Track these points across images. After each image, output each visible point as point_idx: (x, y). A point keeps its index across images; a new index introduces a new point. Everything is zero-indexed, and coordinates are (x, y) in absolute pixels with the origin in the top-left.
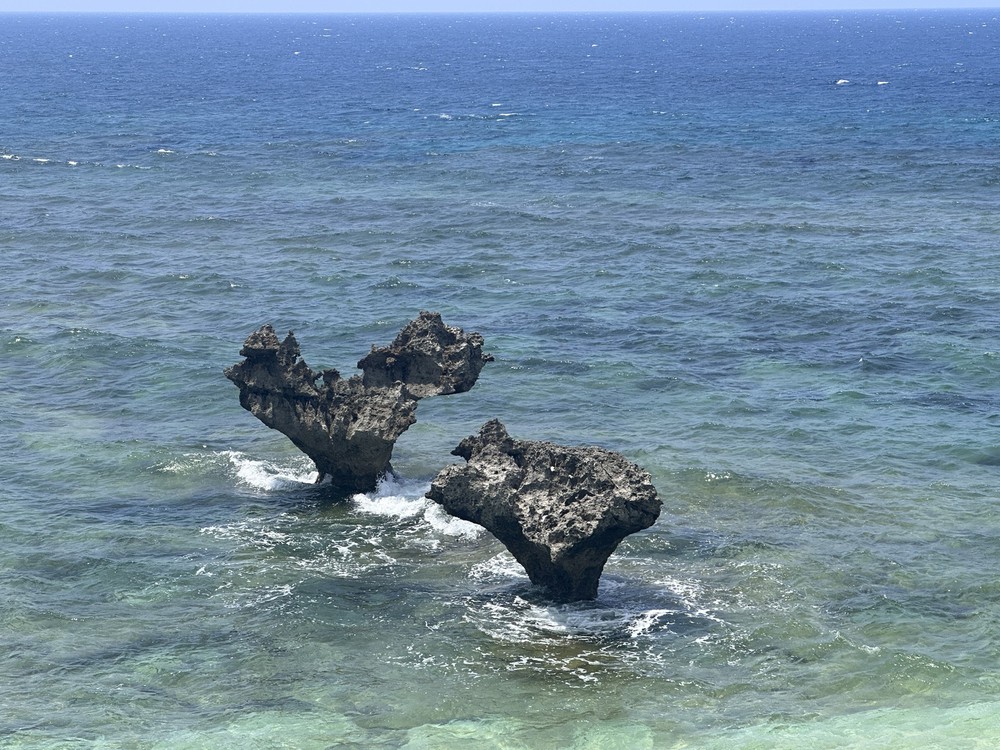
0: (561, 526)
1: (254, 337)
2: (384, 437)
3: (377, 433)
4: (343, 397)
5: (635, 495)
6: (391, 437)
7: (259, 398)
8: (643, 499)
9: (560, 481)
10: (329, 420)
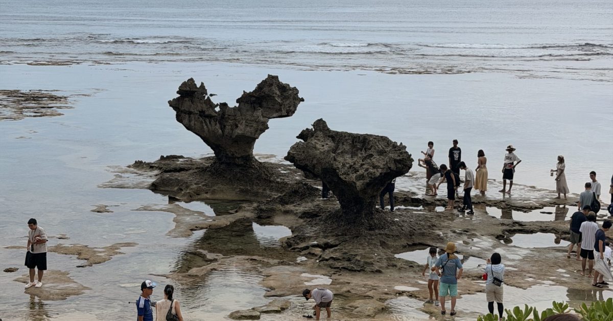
0: (361, 172)
1: (184, 84)
2: (253, 136)
3: (249, 134)
4: (230, 117)
5: (399, 156)
6: (257, 135)
7: (187, 115)
8: (403, 158)
9: (357, 150)
10: (223, 128)
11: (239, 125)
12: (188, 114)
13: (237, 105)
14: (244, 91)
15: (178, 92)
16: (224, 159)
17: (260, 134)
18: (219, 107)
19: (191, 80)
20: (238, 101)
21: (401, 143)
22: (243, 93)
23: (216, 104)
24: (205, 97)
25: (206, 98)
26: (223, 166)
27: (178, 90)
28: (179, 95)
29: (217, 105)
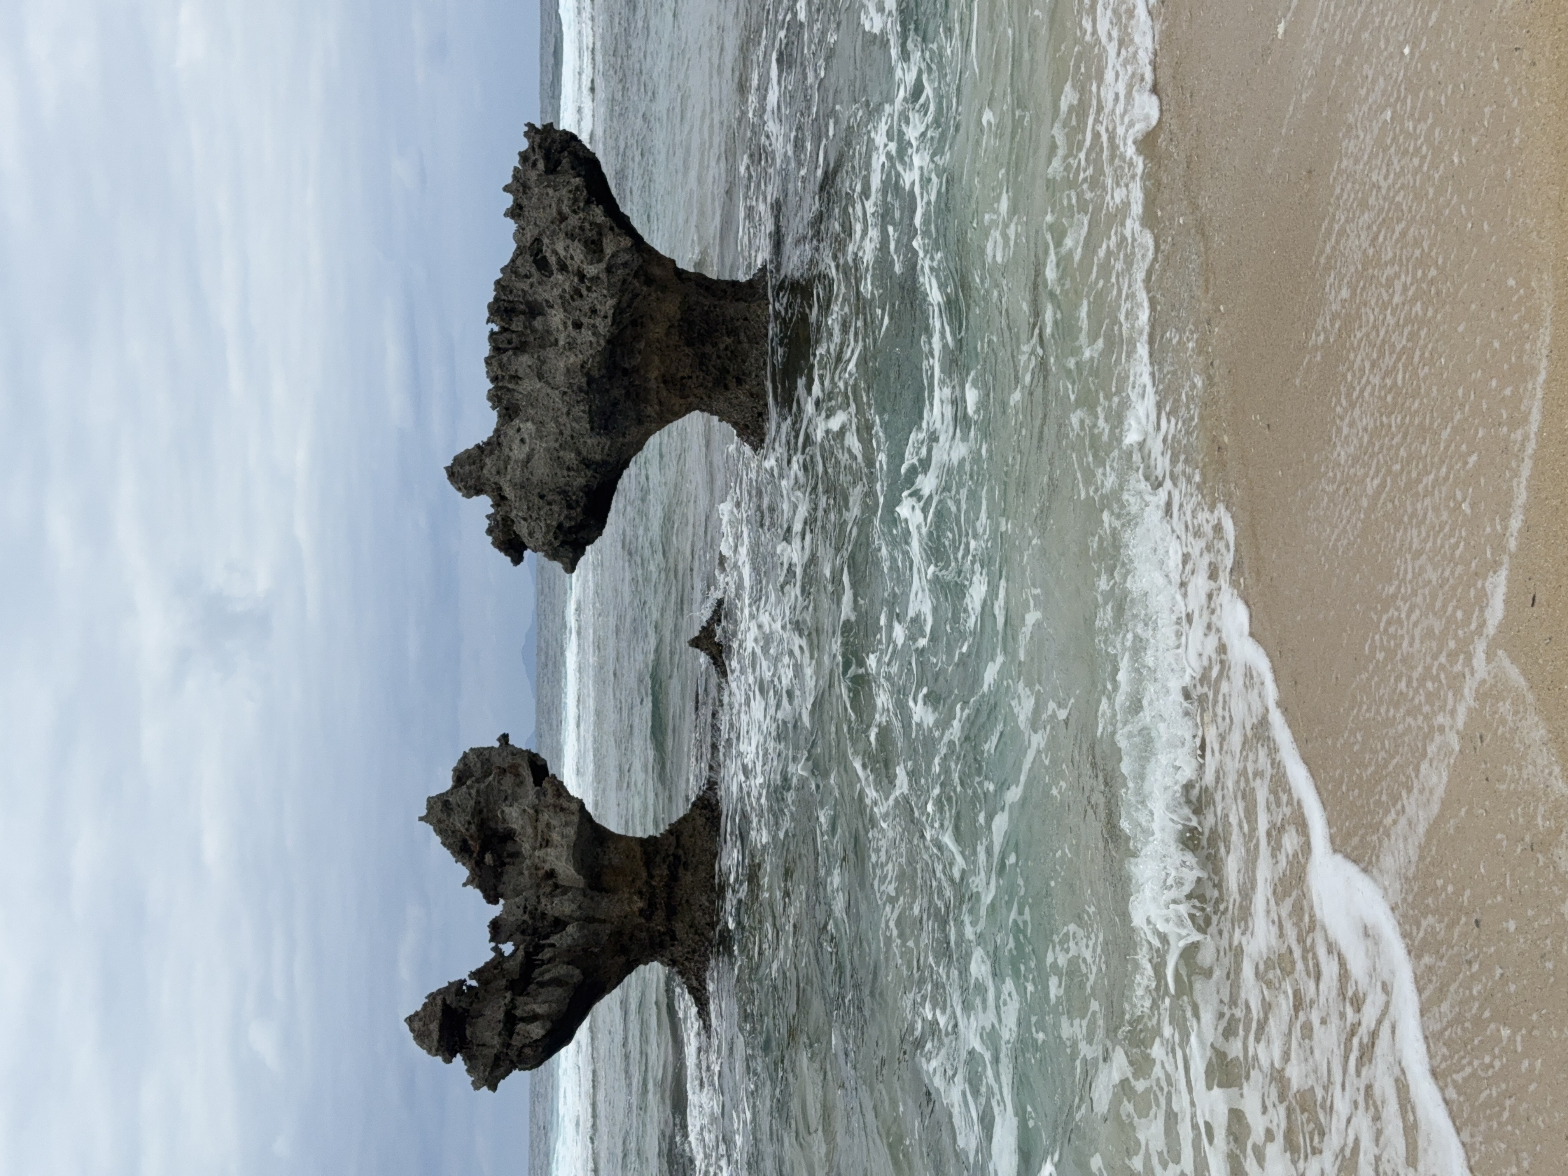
1: (421, 1037)
2: (576, 819)
3: (571, 831)
4: (529, 908)
5: (534, 164)
6: (574, 807)
7: (520, 1027)
8: (540, 147)
9: (534, 331)
10: (559, 924)
11: (547, 867)
12: (514, 1024)
13: (502, 901)
14: (465, 885)
15: (448, 1061)
16: (658, 923)
17: (570, 798)
18: (501, 946)
19: (410, 1020)
20: (492, 899)
21: (507, 189)
22: (470, 888)
23: (492, 955)
24: (470, 988)
25: (474, 983)
26: (680, 929)
27: (439, 1059)
28: (458, 1058)
29: (496, 949)
